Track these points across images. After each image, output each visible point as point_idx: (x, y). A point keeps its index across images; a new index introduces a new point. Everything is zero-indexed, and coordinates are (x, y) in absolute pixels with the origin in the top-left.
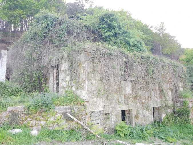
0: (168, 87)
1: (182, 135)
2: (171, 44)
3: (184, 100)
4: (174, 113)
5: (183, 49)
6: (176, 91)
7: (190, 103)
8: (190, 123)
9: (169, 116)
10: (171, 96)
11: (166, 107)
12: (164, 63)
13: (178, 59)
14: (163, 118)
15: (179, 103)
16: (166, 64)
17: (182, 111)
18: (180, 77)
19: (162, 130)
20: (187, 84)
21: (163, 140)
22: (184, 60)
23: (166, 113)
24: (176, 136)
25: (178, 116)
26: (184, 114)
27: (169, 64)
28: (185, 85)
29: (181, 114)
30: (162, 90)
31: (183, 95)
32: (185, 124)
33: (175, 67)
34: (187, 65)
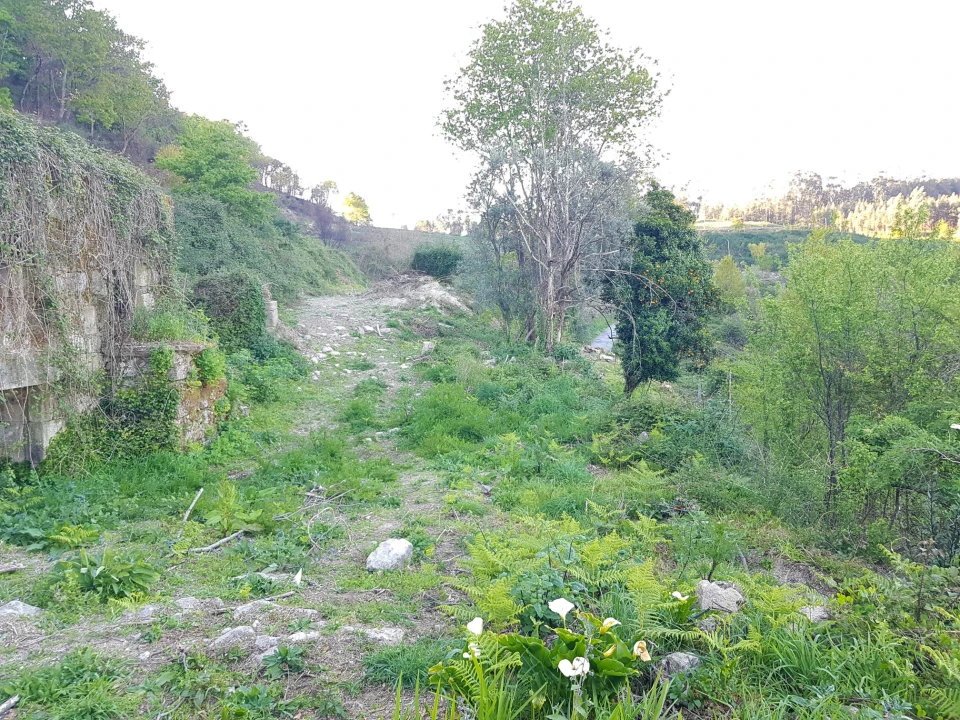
0: (82, 288)
1: (132, 504)
2: (118, 77)
3: (155, 345)
4: (108, 412)
5: (176, 113)
6: (120, 310)
7: (181, 360)
8: (175, 449)
9: (77, 429)
10: (94, 330)
11: (64, 386)
12: (64, 157)
13: (149, 161)
14: (46, 444)
15: (131, 363)
16: (76, 169)
17: (142, 401)
18: (144, 241)
19: (37, 500)
20: (175, 274)
21: (34, 546)
22: (175, 168)
23: (64, 414)
24: (104, 512)
25: (124, 424)
26: (150, 411)
27: (88, 168)
28: (164, 280)
29: (140, 414)
30: (48, 303)
31: (153, 323)
32: (153, 454)
33: (118, 191)
34: (189, 194)
